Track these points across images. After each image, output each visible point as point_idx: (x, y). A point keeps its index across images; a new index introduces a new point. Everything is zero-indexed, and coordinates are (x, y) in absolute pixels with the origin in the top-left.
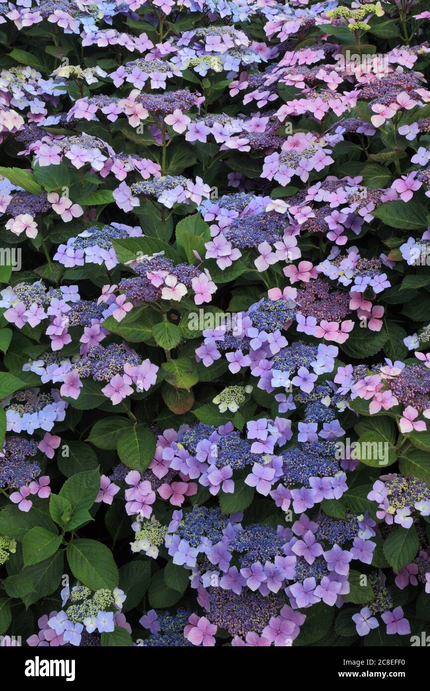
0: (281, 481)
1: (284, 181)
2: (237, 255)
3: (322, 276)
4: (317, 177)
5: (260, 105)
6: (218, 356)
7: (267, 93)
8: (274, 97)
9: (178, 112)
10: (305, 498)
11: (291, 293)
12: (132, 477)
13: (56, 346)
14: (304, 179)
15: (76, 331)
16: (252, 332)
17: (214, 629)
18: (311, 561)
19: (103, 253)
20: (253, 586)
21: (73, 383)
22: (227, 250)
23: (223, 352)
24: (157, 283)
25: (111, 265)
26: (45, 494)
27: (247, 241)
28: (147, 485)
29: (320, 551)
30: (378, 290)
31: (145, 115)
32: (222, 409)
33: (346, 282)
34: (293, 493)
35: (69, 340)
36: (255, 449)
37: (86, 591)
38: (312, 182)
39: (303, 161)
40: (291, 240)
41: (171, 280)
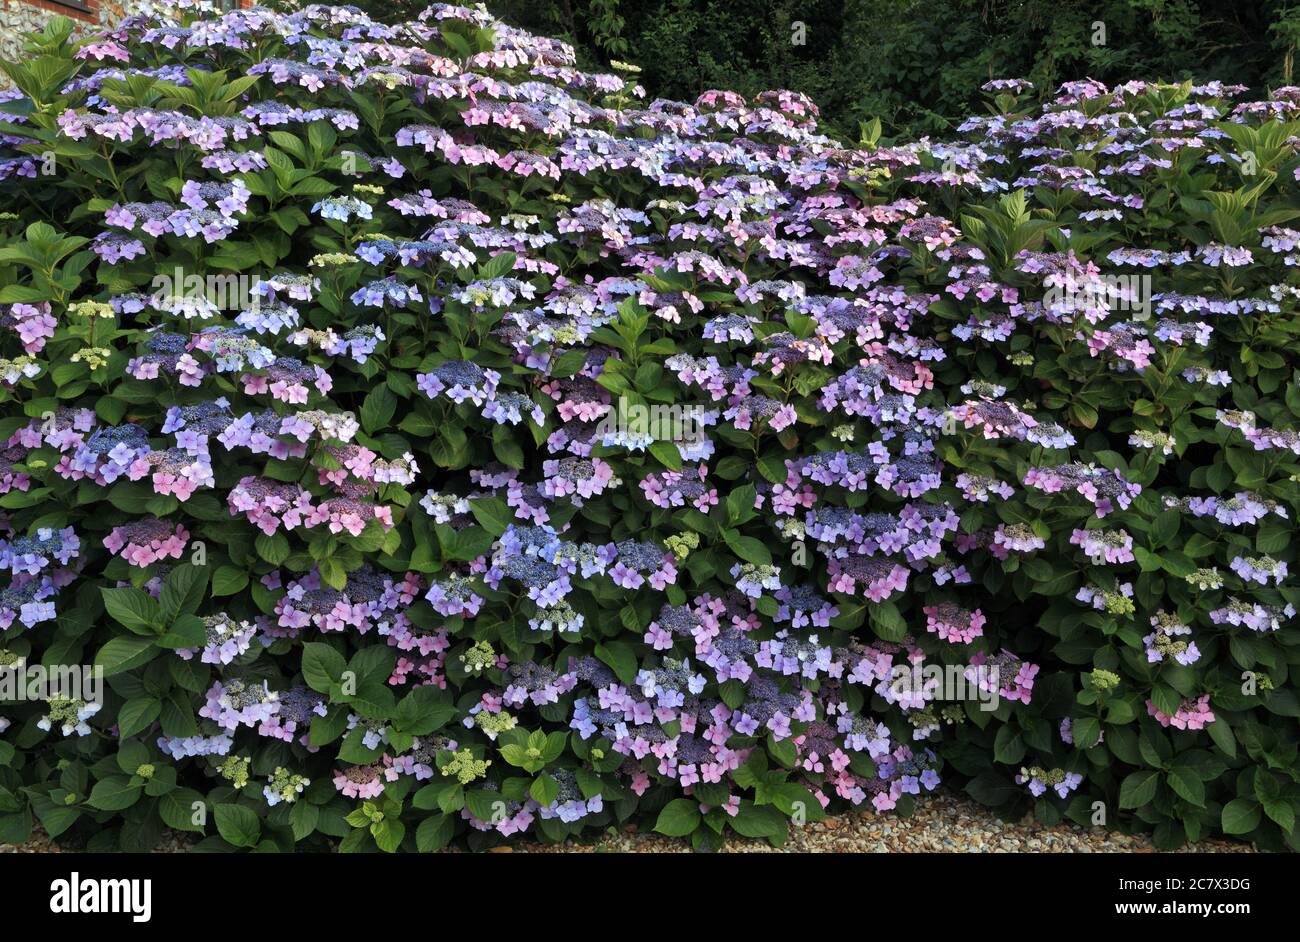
0: (899, 479)
1: (853, 288)
2: (842, 335)
3: (891, 352)
4: (872, 286)
5: (800, 235)
6: (836, 404)
7: (803, 226)
8: (810, 230)
9: (768, 236)
10: (918, 488)
11: (875, 361)
12: (777, 488)
13: (716, 397)
14: (866, 287)
15: (729, 387)
16: (860, 387)
17: (853, 581)
18: (919, 531)
19: (742, 333)
20: (884, 548)
21: (743, 419)
22: (834, 331)
23: (839, 401)
24: (803, 350)
25: (747, 341)
26: (715, 502)
27: (846, 324)
28: (788, 493)
29: (925, 523)
30: (939, 359)
31: (746, 238)
32: (843, 439)
33: (914, 354)
34: (911, 485)
35: (725, 393)
36: (876, 460)
37: (753, 566)
38: (871, 289)
39: (864, 274)
40: (877, 325)
41: (812, 347)
